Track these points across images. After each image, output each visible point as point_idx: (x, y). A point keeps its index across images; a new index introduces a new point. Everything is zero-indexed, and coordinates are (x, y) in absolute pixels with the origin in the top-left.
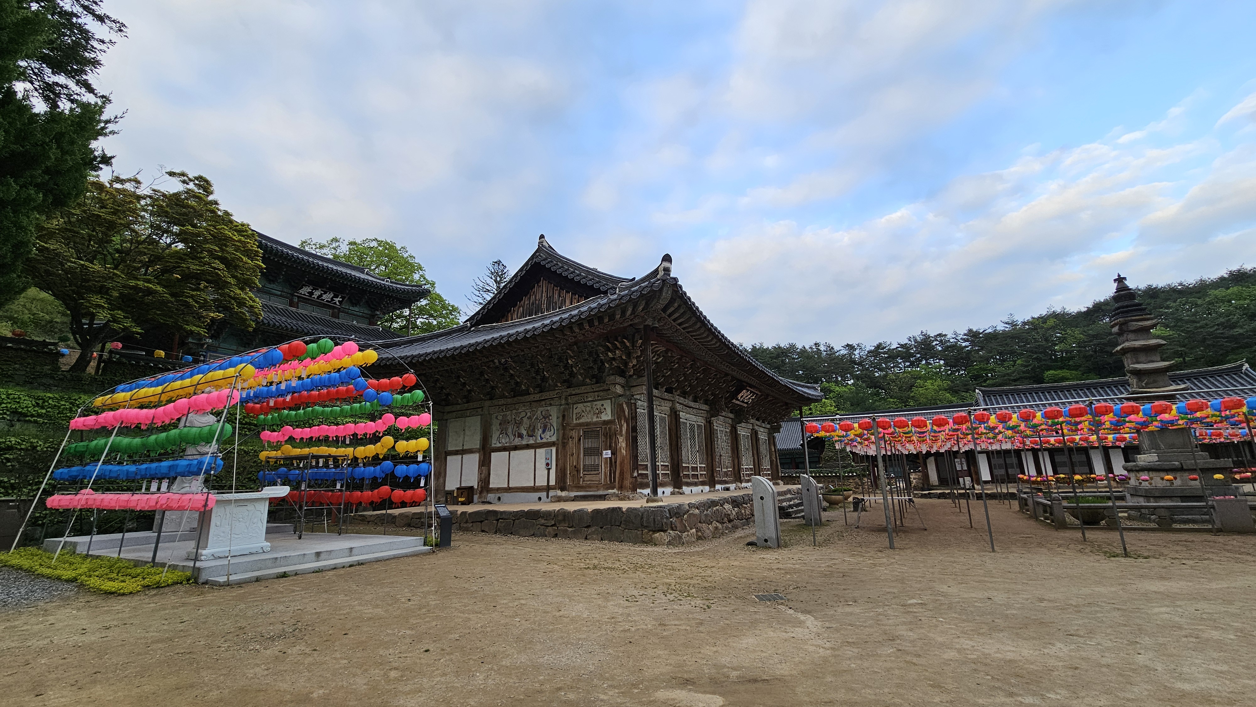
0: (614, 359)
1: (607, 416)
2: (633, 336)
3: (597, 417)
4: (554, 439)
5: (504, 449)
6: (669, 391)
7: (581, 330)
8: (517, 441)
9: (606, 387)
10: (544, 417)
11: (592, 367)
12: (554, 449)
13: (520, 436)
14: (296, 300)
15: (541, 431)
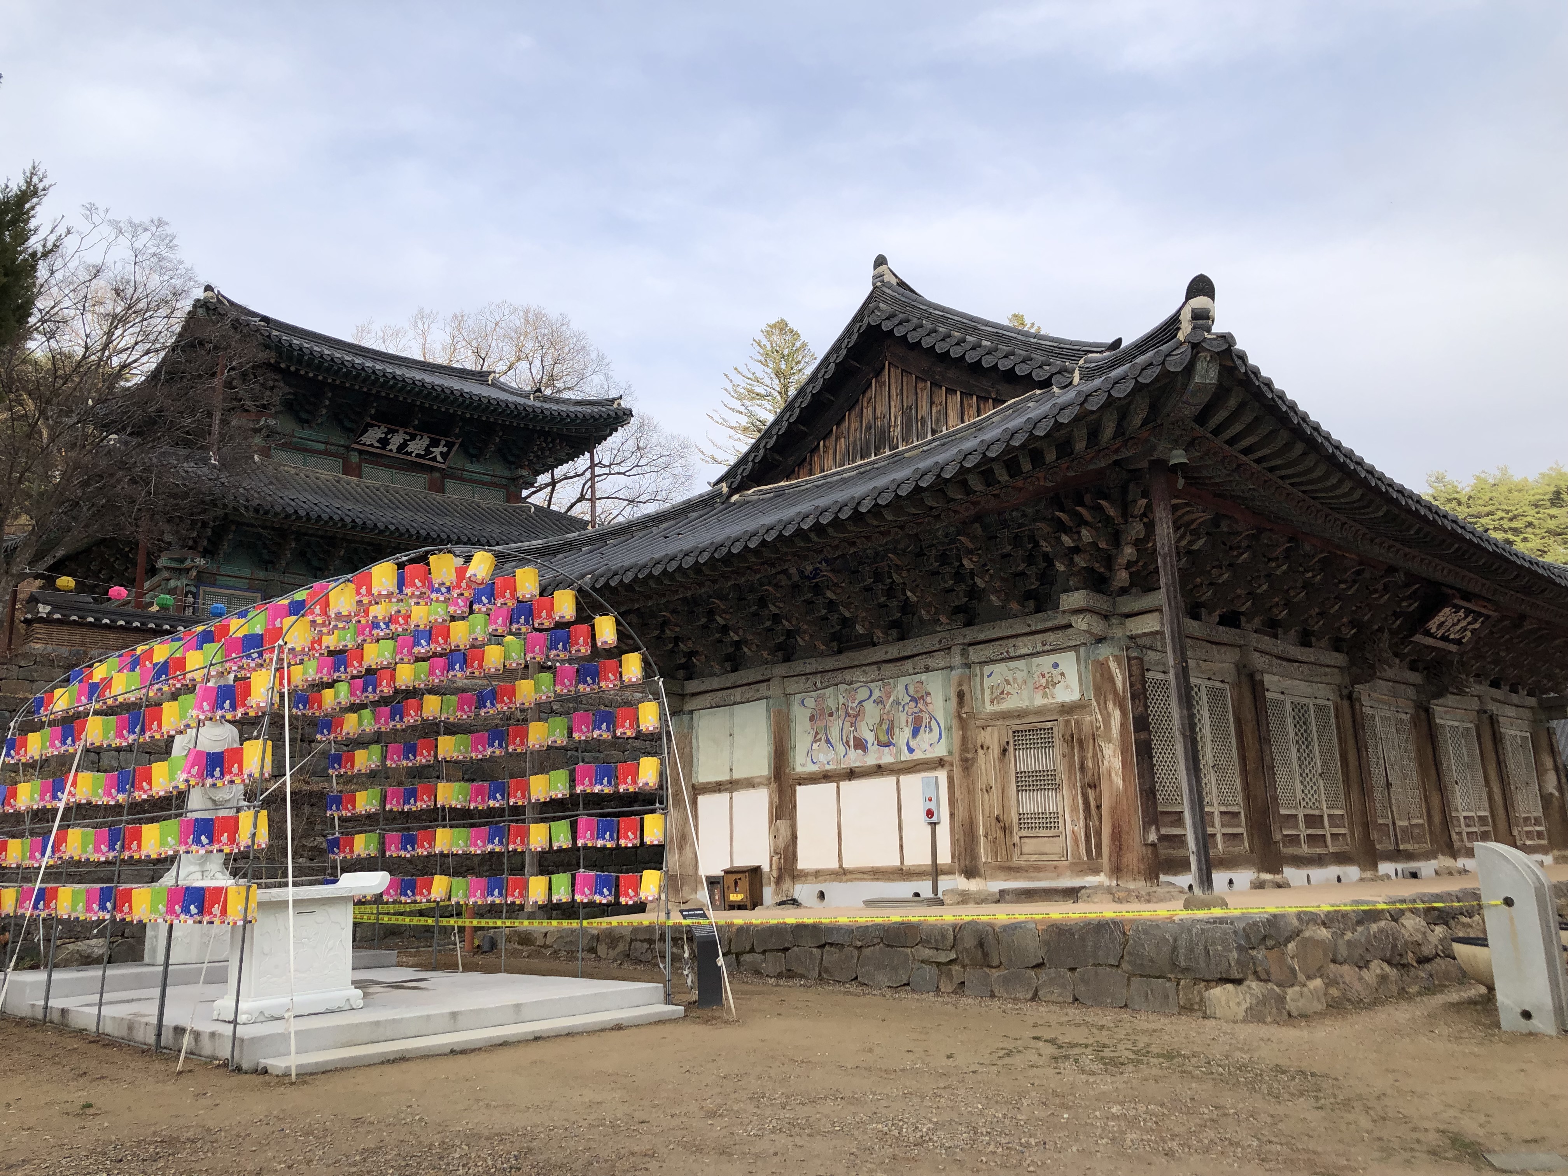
0: (1076, 550)
1: (1068, 692)
2: (1124, 490)
3: (1045, 695)
4: (940, 750)
5: (826, 777)
6: (1231, 620)
7: (989, 485)
8: (854, 759)
9: (1061, 621)
10: (913, 699)
11: (1022, 574)
12: (942, 775)
13: (860, 745)
14: (354, 458)
15: (907, 732)
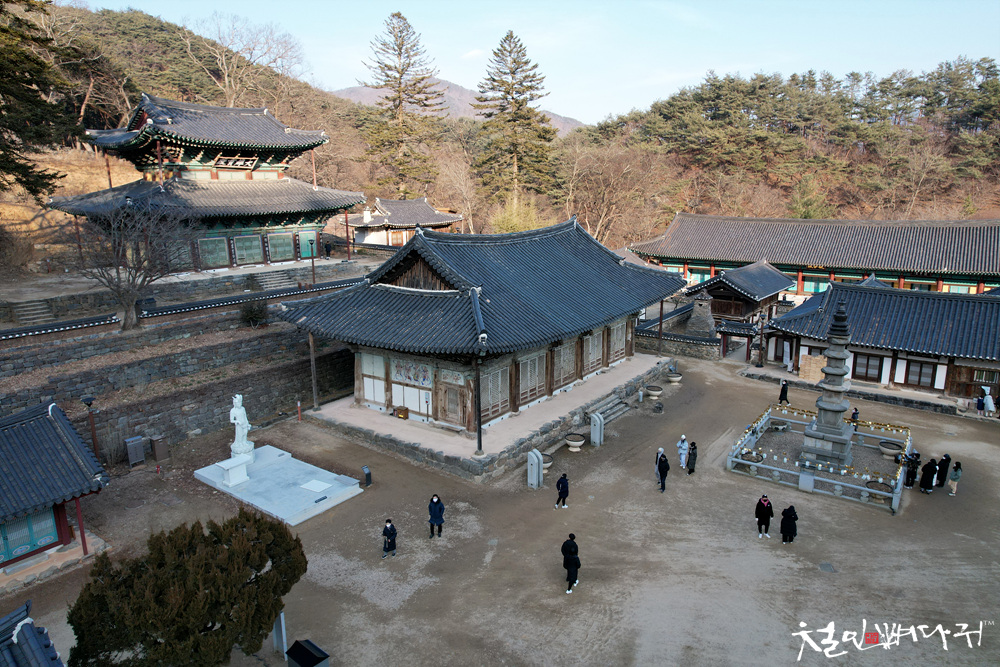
1: (461, 382)
3: (455, 381)
5: (400, 384)
8: (408, 381)
10: (424, 371)
12: (430, 393)
14: (215, 170)
15: (422, 378)
